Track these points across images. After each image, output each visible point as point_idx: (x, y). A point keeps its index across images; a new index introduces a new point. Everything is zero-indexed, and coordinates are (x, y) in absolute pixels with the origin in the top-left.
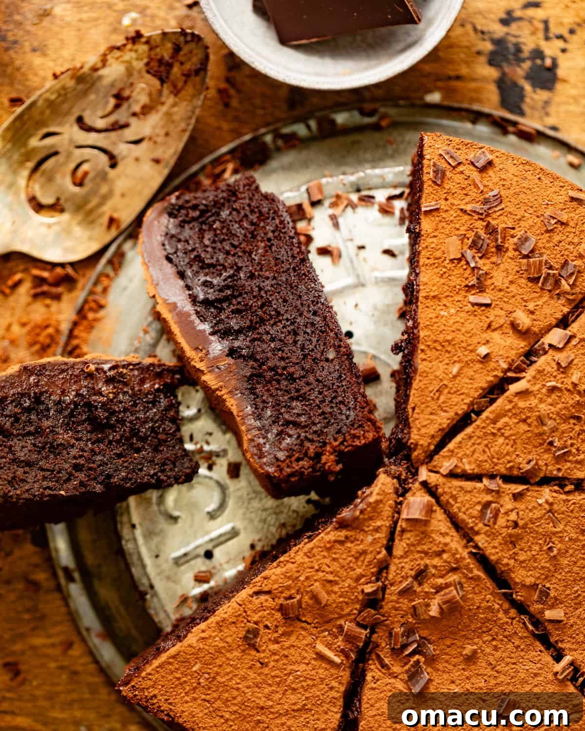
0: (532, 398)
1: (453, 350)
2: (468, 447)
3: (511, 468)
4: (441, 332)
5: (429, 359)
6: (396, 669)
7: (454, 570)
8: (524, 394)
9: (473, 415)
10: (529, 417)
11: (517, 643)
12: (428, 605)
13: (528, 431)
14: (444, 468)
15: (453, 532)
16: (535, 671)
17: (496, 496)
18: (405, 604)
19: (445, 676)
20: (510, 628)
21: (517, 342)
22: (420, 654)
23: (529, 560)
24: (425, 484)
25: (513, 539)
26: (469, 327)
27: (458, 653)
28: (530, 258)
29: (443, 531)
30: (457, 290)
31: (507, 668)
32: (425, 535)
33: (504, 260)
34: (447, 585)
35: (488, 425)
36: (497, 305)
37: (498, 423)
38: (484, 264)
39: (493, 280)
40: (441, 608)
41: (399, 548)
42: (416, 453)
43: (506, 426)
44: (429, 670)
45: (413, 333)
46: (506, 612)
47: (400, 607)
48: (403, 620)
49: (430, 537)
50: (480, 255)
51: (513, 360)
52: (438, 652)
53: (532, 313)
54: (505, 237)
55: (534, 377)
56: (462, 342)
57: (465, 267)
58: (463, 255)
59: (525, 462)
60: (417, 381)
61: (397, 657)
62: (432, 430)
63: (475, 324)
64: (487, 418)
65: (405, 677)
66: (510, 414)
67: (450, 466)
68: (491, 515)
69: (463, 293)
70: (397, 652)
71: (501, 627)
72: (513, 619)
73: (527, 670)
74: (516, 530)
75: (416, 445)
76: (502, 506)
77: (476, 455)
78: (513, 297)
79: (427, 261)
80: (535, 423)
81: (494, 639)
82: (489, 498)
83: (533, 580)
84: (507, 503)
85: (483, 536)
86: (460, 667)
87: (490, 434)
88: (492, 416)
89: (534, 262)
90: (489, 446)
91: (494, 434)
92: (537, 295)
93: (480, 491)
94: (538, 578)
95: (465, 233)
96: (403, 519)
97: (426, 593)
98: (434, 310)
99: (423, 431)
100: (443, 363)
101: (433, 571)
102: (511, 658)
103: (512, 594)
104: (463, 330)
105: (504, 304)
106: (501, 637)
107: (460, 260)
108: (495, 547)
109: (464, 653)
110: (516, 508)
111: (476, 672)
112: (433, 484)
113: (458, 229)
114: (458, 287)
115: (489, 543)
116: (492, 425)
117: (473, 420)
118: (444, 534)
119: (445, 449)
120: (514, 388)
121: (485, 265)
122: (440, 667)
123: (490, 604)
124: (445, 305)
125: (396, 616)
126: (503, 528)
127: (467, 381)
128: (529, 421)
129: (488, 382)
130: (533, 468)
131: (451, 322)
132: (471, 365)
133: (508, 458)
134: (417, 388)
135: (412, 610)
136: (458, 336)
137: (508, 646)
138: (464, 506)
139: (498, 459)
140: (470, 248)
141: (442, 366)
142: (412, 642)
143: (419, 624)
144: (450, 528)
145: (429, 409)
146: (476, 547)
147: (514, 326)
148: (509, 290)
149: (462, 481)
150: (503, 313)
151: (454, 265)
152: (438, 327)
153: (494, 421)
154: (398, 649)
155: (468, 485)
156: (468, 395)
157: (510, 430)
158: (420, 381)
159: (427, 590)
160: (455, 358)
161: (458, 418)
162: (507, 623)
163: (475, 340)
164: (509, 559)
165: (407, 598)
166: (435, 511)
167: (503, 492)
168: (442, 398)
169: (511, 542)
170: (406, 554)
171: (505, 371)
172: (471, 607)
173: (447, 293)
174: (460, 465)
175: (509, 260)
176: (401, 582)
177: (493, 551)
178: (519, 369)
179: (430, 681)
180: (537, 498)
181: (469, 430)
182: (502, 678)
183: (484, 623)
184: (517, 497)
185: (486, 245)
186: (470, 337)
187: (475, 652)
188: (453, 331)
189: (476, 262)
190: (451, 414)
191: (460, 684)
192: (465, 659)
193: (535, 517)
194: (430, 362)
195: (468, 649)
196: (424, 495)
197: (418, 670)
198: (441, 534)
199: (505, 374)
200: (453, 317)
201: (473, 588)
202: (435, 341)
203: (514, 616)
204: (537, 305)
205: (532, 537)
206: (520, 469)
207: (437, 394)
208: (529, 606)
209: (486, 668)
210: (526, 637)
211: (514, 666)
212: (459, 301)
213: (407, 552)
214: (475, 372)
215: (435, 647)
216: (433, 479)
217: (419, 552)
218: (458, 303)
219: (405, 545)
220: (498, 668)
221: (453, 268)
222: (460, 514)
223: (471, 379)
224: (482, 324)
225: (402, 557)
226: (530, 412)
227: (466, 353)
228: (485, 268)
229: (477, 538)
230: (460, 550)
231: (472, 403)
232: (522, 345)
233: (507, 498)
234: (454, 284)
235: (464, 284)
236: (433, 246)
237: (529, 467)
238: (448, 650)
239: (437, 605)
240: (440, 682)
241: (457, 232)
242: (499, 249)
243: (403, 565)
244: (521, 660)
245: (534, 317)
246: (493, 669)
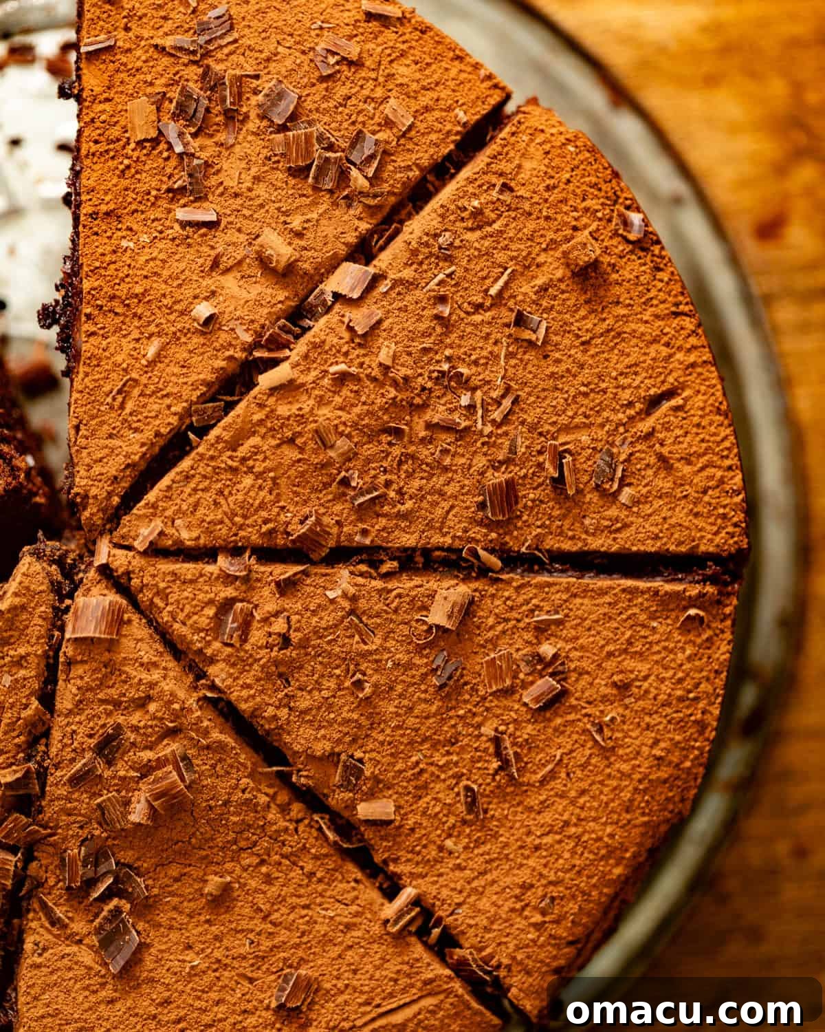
0: (305, 397)
1: (149, 314)
2: (184, 496)
3: (271, 532)
4: (122, 280)
5: (101, 332)
6: (79, 926)
7: (173, 733)
8: (287, 389)
9: (191, 436)
10: (300, 434)
11: (309, 867)
12: (127, 803)
13: (299, 461)
14: (141, 538)
15: (169, 662)
16: (346, 920)
17: (243, 588)
18: (84, 802)
19: (174, 936)
20: (292, 839)
21: (269, 291)
22: (120, 898)
23: (319, 708)
24: (105, 570)
25: (282, 669)
26: (177, 267)
27: (197, 890)
28: (289, 130)
29: (145, 660)
30: (152, 199)
31: (292, 917)
32: (112, 669)
33: (241, 137)
34: (161, 763)
35: (221, 452)
36: (231, 223)
37: (241, 449)
38: (202, 148)
39: (221, 177)
40: (151, 807)
41: (66, 695)
42: (86, 514)
43: (256, 454)
44: (140, 926)
45: (71, 284)
46: (284, 809)
47: (75, 808)
48: (84, 833)
49: (121, 672)
50: (193, 130)
51: (263, 327)
52: (155, 891)
53: (299, 235)
54: (240, 94)
55: (306, 357)
56: (164, 295)
57: (165, 154)
58: (160, 133)
59: (296, 520)
60: (81, 375)
61: (80, 903)
62: (113, 467)
63: (189, 261)
64: (219, 439)
65: (95, 940)
66: (263, 430)
67: (151, 533)
68: (235, 625)
69: (164, 203)
70: (78, 894)
71: (274, 838)
72: (298, 821)
73: (332, 918)
74: (287, 652)
75: (86, 496)
76: (256, 606)
77: (201, 511)
78: (262, 206)
79: (94, 148)
80: (311, 445)
81: (263, 862)
82: (230, 592)
83: (328, 746)
84: (268, 601)
85: (222, 665)
86: (202, 918)
87: (225, 470)
88: (227, 436)
89: (296, 138)
90: (226, 493)
91: (234, 470)
92: (308, 201)
93: (211, 580)
94: (339, 741)
95: (164, 90)
96: (68, 640)
97: (123, 779)
98: (110, 238)
99: (97, 469)
100: (128, 339)
101: (132, 737)
102: (299, 896)
103: (290, 774)
104: (165, 273)
105: (245, 222)
106: (277, 857)
107: (155, 142)
108: (249, 687)
109: (206, 890)
110: (285, 610)
111: (233, 926)
112: (121, 571)
113: (151, 84)
114: (154, 193)
115: (236, 679)
116: (229, 453)
117: (194, 444)
118: (149, 666)
119: (142, 503)
120: (266, 380)
121: (204, 149)
122: (163, 918)
123: (247, 796)
124: (131, 229)
125: (68, 825)
126: (260, 648)
127: (177, 370)
128: (299, 441)
129: (214, 370)
130: (310, 530)
131: (142, 259)
132: (183, 340)
133: (264, 514)
134: (80, 388)
135: (98, 813)
136: (155, 285)
137: (292, 874)
138: (182, 610)
139: (245, 517)
140: (175, 117)
141: (127, 345)
142: (105, 875)
143: (114, 839)
144: (161, 654)
145: (105, 427)
146: (213, 687)
147: (263, 262)
148: (252, 194)
149: (177, 561)
150: (242, 238)
151: (145, 151)
152: (116, 270)
153: (234, 446)
154: (79, 888)
155: (188, 569)
156: (178, 397)
157: (263, 461)
158: (87, 375)
159: (122, 773)
160: (152, 328)
161: (161, 442)
162: (286, 829)
163: (188, 292)
164: (278, 708)
165: (86, 792)
166: (129, 621)
167: (258, 580)
168: (130, 406)
169: (280, 675)
170: (79, 706)
171: (250, 348)
172: (212, 803)
173: (133, 207)
174: (170, 531)
175: (250, 138)
176: (73, 760)
177: (245, 693)
178: (276, 344)
179: (142, 947)
180: (325, 588)
181: (185, 464)
182: (283, 935)
183: (241, 832)
184: (286, 587)
185: (203, 110)
186: (180, 286)
187: (226, 889)
188: (146, 277)
189: (185, 145)
190: (148, 434)
191: (203, 950)
192: (208, 902)
193: (323, 624)
194: (105, 337)
195: (213, 883)
196: (106, 592)
197: (118, 925)
198: (142, 665)
199: (251, 354)
200: (147, 250)
201: (214, 766)
202: (113, 298)
203: (300, 816)
204: (308, 221)
205: (321, 663)
206: (288, 534)
207: (120, 398)
208: (326, 796)
209: (252, 918)
210: (326, 856)
211: (304, 912)
212: (156, 220)
213: (81, 702)
214: (190, 352)
215: (150, 882)
216: (121, 560)
217: (102, 701)
218: (155, 224)
219: (74, 690)
220: (275, 916)
221: (143, 158)
222: (176, 626)
223: (183, 367)
224: (201, 261)
225: (70, 712)
226: (300, 424)
227: (172, 317)
228: (204, 155)
229: (212, 670)
230: (181, 694)
231: (188, 413)
232: (280, 296)
233: (266, 592)
234: (146, 187)
235: (164, 187)
236: (103, 117)
237: (303, 529)
238: (176, 886)
239: (143, 803)
240: (163, 947)
241: (149, 90)
242: (231, 117)
243: (74, 727)
244: (318, 900)
245: (303, 243)
246: (265, 918)
